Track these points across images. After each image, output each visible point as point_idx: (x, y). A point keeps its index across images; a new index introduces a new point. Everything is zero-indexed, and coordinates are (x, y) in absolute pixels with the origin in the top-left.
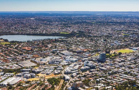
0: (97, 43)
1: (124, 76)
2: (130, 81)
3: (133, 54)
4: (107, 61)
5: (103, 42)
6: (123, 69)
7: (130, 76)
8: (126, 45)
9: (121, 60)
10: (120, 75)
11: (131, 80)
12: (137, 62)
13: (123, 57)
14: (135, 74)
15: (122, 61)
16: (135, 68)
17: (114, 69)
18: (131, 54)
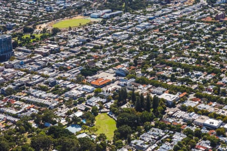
0: (16, 8)
1: (36, 97)
2: (43, 109)
3: (86, 29)
4: (16, 54)
5: (31, 4)
6: (43, 76)
7: (50, 94)
8: (80, 8)
9: (49, 48)
10: (29, 94)
11: (48, 106)
12: (87, 49)
13: (61, 38)
14: (65, 86)
15: (52, 51)
16: (75, 67)
17: (23, 76)
18: (81, 29)
